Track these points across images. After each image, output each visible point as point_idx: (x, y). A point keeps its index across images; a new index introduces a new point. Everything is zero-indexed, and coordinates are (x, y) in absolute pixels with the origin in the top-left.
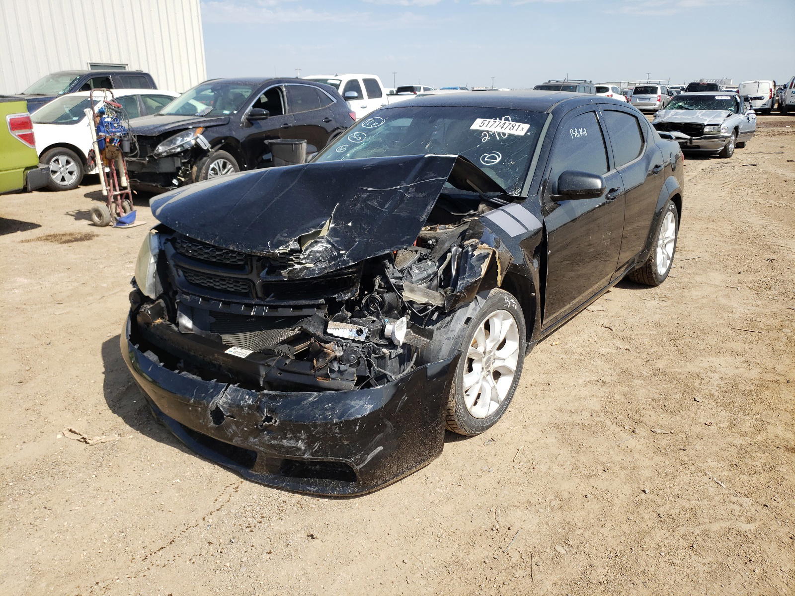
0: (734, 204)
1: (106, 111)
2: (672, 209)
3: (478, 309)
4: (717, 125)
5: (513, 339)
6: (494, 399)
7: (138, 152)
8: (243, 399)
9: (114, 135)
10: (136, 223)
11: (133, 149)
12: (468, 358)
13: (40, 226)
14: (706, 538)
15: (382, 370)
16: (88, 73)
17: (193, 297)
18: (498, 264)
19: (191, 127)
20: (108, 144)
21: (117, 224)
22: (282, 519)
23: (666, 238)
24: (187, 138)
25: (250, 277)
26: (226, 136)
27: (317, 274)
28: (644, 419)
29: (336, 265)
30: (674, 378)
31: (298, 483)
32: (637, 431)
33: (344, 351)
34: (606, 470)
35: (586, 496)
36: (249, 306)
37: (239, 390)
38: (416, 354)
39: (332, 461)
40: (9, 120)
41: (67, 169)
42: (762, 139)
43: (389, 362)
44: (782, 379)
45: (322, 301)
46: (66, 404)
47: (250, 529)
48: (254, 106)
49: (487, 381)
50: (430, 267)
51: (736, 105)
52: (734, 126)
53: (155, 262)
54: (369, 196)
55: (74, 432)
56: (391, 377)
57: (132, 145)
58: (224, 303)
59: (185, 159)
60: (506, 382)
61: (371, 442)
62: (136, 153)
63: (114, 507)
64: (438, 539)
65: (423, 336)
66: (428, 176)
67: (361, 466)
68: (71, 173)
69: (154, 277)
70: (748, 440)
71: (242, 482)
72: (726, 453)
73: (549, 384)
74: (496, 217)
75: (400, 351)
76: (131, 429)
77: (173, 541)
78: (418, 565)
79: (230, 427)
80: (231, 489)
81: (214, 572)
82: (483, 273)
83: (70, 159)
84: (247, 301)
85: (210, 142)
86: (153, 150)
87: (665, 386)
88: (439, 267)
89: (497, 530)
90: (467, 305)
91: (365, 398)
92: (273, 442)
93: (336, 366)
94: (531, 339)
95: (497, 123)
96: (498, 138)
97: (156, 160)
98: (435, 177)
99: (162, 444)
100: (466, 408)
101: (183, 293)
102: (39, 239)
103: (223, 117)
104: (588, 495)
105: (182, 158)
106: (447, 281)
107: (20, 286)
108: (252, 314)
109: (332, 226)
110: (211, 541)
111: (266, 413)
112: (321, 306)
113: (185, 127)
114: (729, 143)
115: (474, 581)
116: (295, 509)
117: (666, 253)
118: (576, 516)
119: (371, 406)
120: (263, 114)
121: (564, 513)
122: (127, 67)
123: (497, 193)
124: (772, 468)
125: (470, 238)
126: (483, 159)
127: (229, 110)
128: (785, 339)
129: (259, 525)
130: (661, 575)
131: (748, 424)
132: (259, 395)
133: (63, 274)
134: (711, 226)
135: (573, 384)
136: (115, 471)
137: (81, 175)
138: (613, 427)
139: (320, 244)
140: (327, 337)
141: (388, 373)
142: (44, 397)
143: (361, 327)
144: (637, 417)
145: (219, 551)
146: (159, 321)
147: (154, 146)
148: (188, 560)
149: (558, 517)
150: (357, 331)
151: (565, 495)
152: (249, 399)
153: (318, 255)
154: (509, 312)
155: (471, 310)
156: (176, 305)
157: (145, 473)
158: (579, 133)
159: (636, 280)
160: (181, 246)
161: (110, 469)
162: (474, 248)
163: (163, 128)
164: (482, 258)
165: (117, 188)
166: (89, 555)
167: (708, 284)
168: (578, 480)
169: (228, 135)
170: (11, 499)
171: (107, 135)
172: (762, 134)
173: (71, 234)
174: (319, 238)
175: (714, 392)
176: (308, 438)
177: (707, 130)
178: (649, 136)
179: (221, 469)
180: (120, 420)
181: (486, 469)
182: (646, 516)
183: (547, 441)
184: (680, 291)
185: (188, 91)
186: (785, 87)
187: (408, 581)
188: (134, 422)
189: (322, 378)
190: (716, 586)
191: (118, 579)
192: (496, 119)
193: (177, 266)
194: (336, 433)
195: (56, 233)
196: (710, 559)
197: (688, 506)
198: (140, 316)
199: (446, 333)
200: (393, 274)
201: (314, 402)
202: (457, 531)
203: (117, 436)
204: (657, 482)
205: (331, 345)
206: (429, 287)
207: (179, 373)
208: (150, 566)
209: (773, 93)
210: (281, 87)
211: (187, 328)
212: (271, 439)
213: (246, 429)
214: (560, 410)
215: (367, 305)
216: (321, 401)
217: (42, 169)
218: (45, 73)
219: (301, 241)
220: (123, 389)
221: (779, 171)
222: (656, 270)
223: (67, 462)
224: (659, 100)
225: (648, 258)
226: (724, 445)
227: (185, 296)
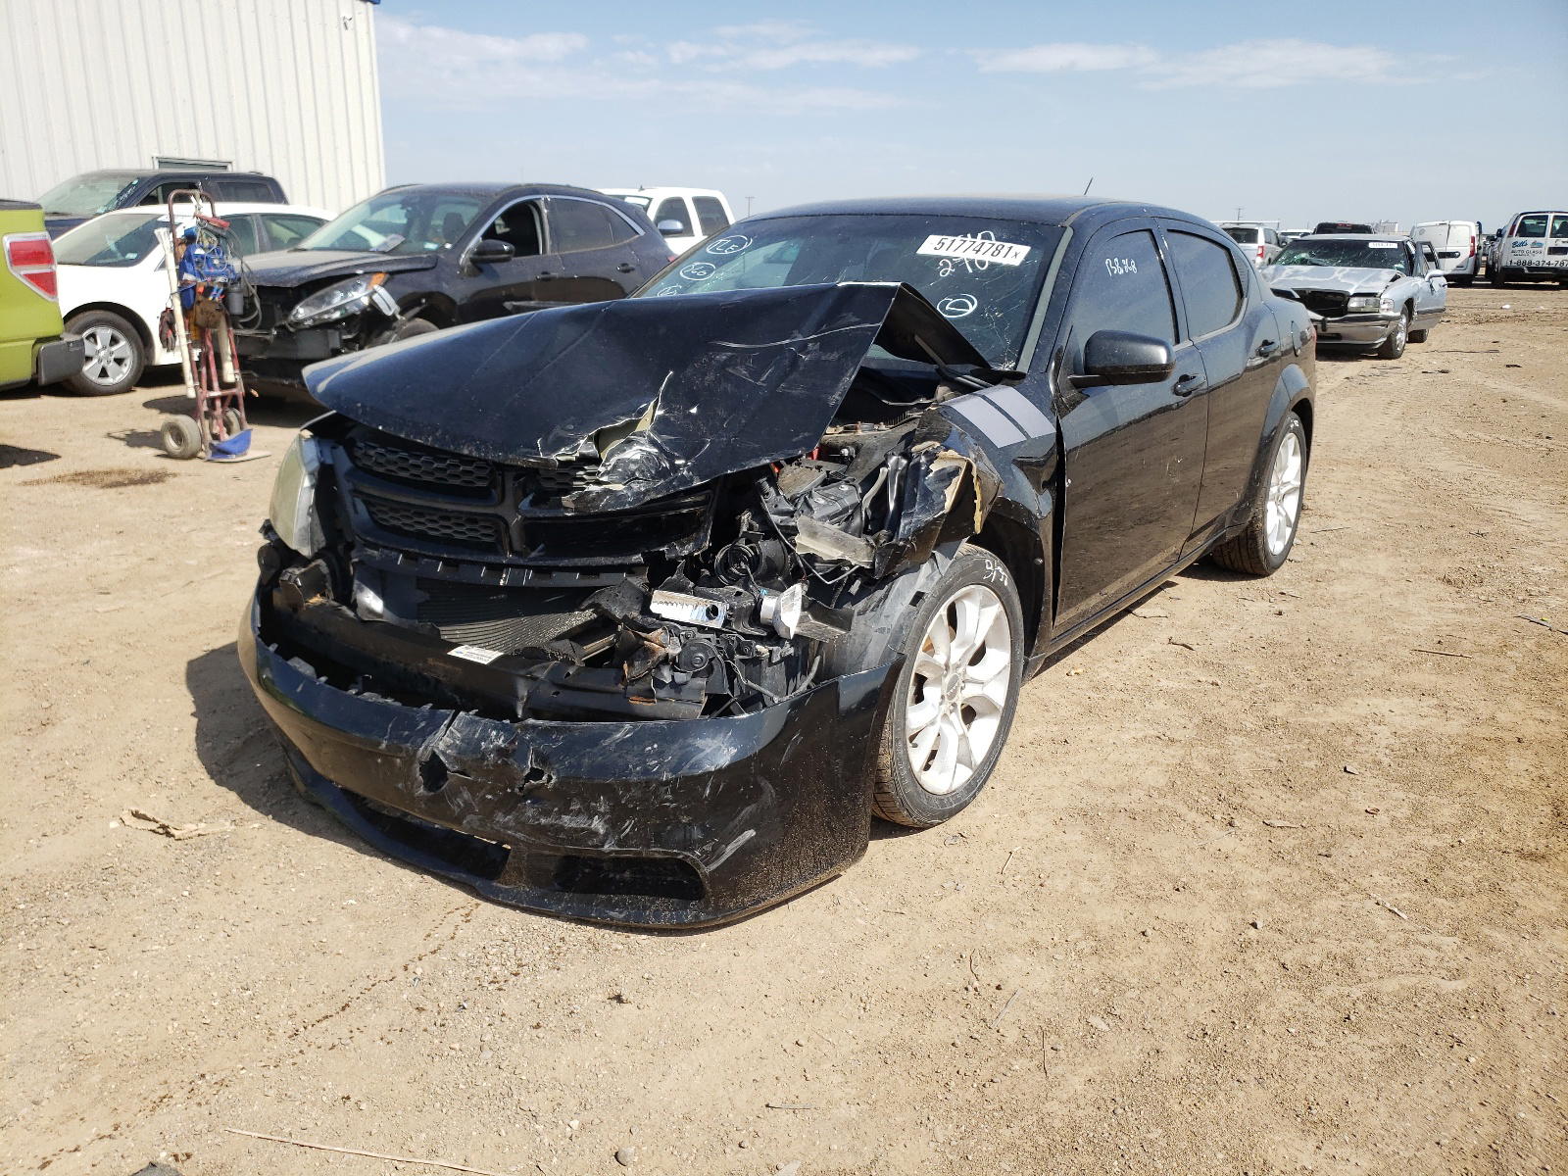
0: (1410, 438)
1: (198, 235)
2: (1295, 427)
3: (937, 578)
4: (1373, 295)
5: (999, 646)
6: (964, 759)
7: (258, 316)
8: (485, 737)
9: (212, 281)
10: (251, 453)
11: (249, 307)
12: (916, 674)
13: (57, 457)
14: (1375, 1005)
15: (755, 686)
16: (153, 174)
17: (386, 551)
18: (977, 489)
19: (360, 272)
20: (200, 298)
21: (214, 454)
22: (558, 969)
23: (1284, 484)
24: (353, 293)
25: (499, 511)
26: (427, 291)
27: (630, 503)
28: (1250, 803)
29: (666, 487)
30: (1305, 733)
31: (589, 903)
32: (1237, 823)
33: (684, 646)
34: (1181, 889)
35: (1143, 933)
36: (497, 569)
37: (477, 722)
38: (818, 658)
39: (657, 856)
40: (8, 246)
41: (112, 353)
42: (1458, 327)
43: (768, 670)
44: (1508, 737)
45: (638, 558)
46: (125, 768)
47: (497, 985)
48: (485, 236)
49: (951, 723)
50: (847, 494)
51: (1409, 258)
52: (1405, 298)
53: (312, 486)
54: (730, 358)
55: (145, 818)
56: (771, 699)
57: (247, 301)
58: (447, 562)
59: (349, 333)
60: (985, 729)
61: (733, 820)
62: (254, 315)
63: (228, 946)
64: (863, 1005)
65: (833, 623)
66: (845, 322)
67: (713, 867)
68: (119, 361)
69: (309, 514)
70: (1448, 838)
71: (478, 905)
72: (1407, 862)
73: (1066, 741)
74: (970, 408)
75: (789, 650)
76: (254, 813)
77: (347, 1005)
78: (826, 1048)
79: (457, 793)
80: (457, 917)
81: (430, 1058)
82: (948, 504)
83: (118, 334)
84: (492, 559)
85: (398, 303)
86: (286, 316)
87: (1288, 747)
88: (862, 496)
89: (976, 989)
90: (916, 568)
91: (722, 735)
92: (543, 821)
93: (666, 675)
94: (1034, 650)
95: (967, 244)
96: (971, 271)
97: (291, 334)
98: (859, 324)
99: (317, 839)
100: (911, 771)
101: (365, 545)
102: (59, 479)
103: (425, 256)
104: (1148, 930)
105: (344, 331)
106: (878, 520)
107: (23, 562)
108: (502, 583)
109: (659, 413)
110: (421, 1006)
111: (530, 763)
112: (634, 569)
113: (347, 272)
114: (1396, 331)
115: (935, 1077)
116: (584, 951)
117: (1284, 514)
118: (1126, 967)
119: (734, 751)
120: (503, 252)
121: (1104, 961)
122: (229, 166)
123: (971, 367)
124: (1495, 888)
125: (924, 439)
126: (943, 307)
127: (435, 243)
128: (1513, 668)
129: (514, 978)
130: (1291, 1066)
131: (1446, 811)
132: (517, 728)
133: (108, 542)
134: (1365, 474)
135: (1111, 741)
136: (226, 885)
137: (139, 364)
138: (1192, 816)
139: (636, 447)
140: (650, 619)
141: (767, 692)
142: (80, 756)
143: (716, 603)
144: (1236, 800)
145: (438, 1024)
146: (316, 600)
147: (289, 307)
148: (378, 1038)
149: (1092, 968)
150: (708, 611)
151: (1104, 931)
152: (497, 737)
153: (633, 467)
154: (993, 590)
155: (924, 578)
156: (351, 569)
157: (287, 889)
158: (1120, 267)
159: (1228, 562)
160: (365, 454)
161: (218, 881)
162: (932, 457)
163: (305, 274)
164: (946, 477)
165: (216, 384)
166: (183, 1028)
167: (1364, 574)
168: (1127, 906)
169: (434, 290)
170: (23, 933)
171: (199, 281)
172: (1457, 320)
173: (122, 472)
174: (634, 435)
175: (1380, 756)
176: (613, 810)
177: (1353, 304)
178: (1251, 286)
179: (437, 882)
180: (233, 796)
181: (949, 885)
182: (1260, 968)
183: (1066, 838)
184: (1312, 585)
185: (348, 210)
186: (1500, 233)
187: (808, 1076)
188: (260, 800)
189: (640, 698)
190: (1397, 1086)
191: (243, 1068)
192: (966, 237)
193: (356, 492)
194: (667, 800)
195: (91, 469)
196: (1382, 1039)
197: (1336, 950)
198: (279, 591)
199: (877, 620)
200: (776, 506)
201: (624, 741)
202: (899, 991)
203: (228, 824)
204: (1278, 909)
205: (658, 634)
206: (845, 530)
207: (357, 694)
208: (304, 1047)
209: (1476, 244)
210: (537, 202)
211: (371, 612)
212: (540, 813)
213: (490, 797)
214: (1089, 784)
215: (726, 565)
216: (637, 739)
217: (69, 343)
218: (67, 173)
219: (599, 440)
220: (235, 743)
221: (1490, 383)
222: (1265, 544)
223: (132, 869)
224: (1261, 255)
225: (1250, 519)
226: (1402, 848)
227: (370, 551)
